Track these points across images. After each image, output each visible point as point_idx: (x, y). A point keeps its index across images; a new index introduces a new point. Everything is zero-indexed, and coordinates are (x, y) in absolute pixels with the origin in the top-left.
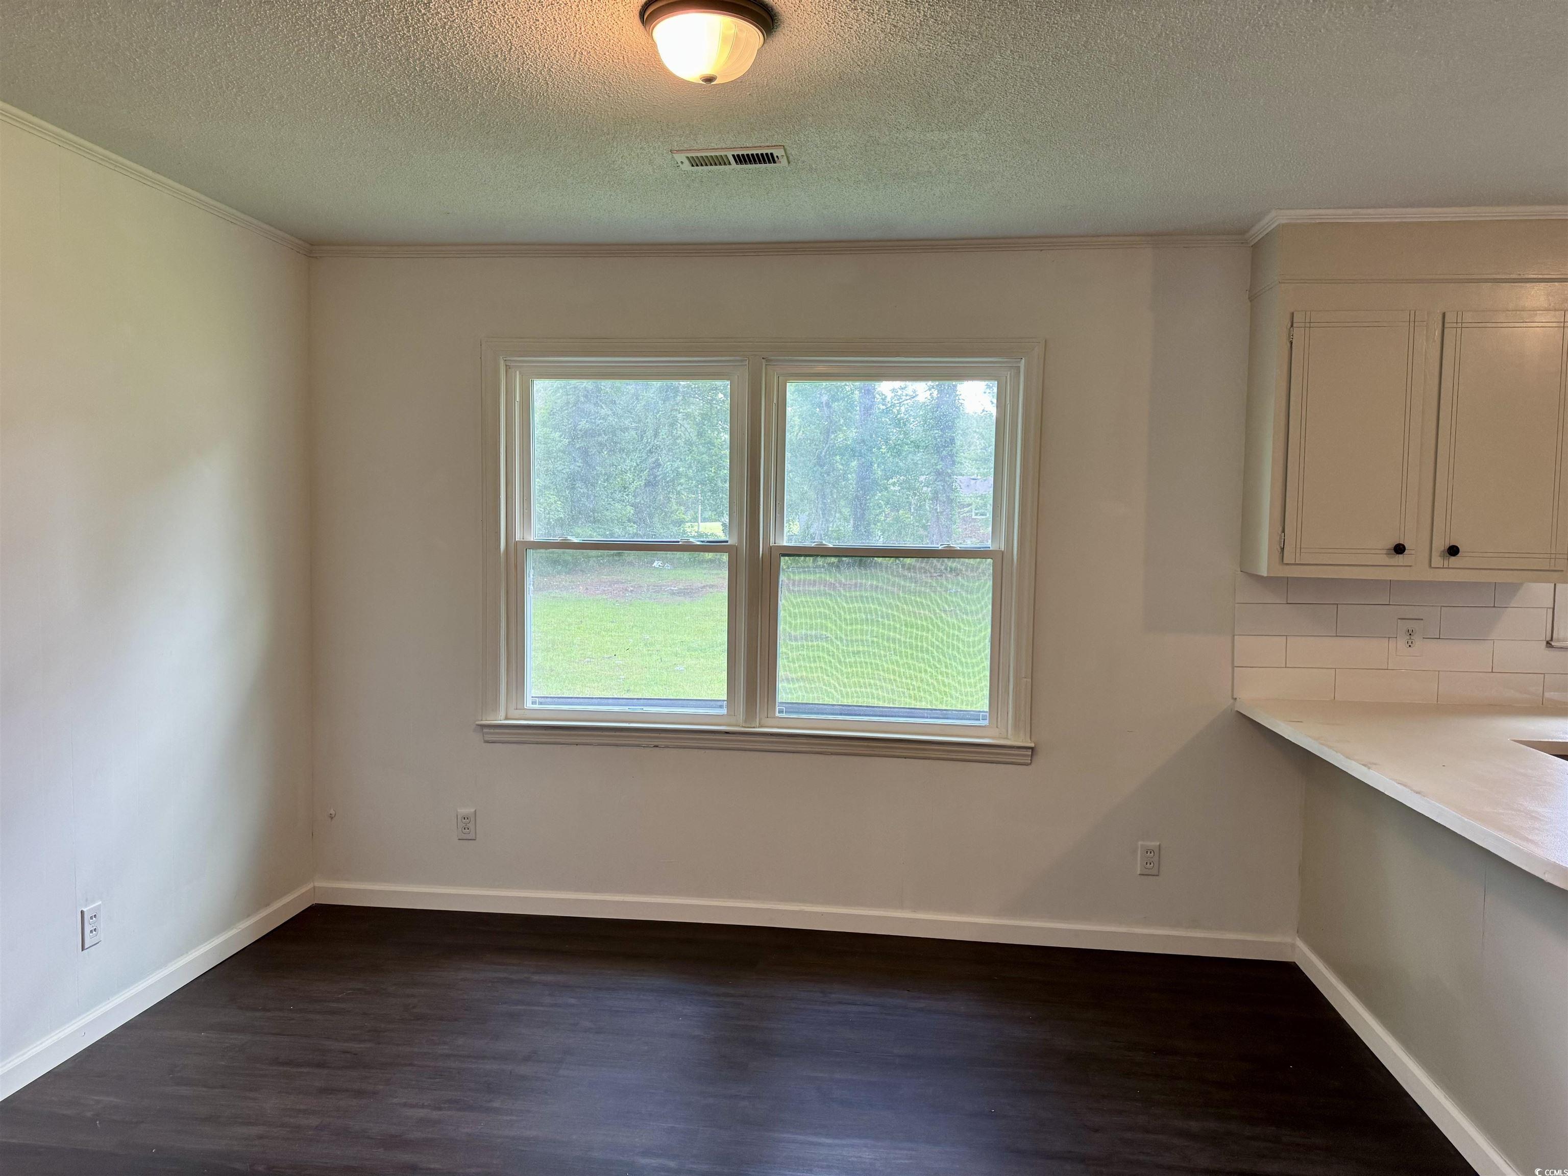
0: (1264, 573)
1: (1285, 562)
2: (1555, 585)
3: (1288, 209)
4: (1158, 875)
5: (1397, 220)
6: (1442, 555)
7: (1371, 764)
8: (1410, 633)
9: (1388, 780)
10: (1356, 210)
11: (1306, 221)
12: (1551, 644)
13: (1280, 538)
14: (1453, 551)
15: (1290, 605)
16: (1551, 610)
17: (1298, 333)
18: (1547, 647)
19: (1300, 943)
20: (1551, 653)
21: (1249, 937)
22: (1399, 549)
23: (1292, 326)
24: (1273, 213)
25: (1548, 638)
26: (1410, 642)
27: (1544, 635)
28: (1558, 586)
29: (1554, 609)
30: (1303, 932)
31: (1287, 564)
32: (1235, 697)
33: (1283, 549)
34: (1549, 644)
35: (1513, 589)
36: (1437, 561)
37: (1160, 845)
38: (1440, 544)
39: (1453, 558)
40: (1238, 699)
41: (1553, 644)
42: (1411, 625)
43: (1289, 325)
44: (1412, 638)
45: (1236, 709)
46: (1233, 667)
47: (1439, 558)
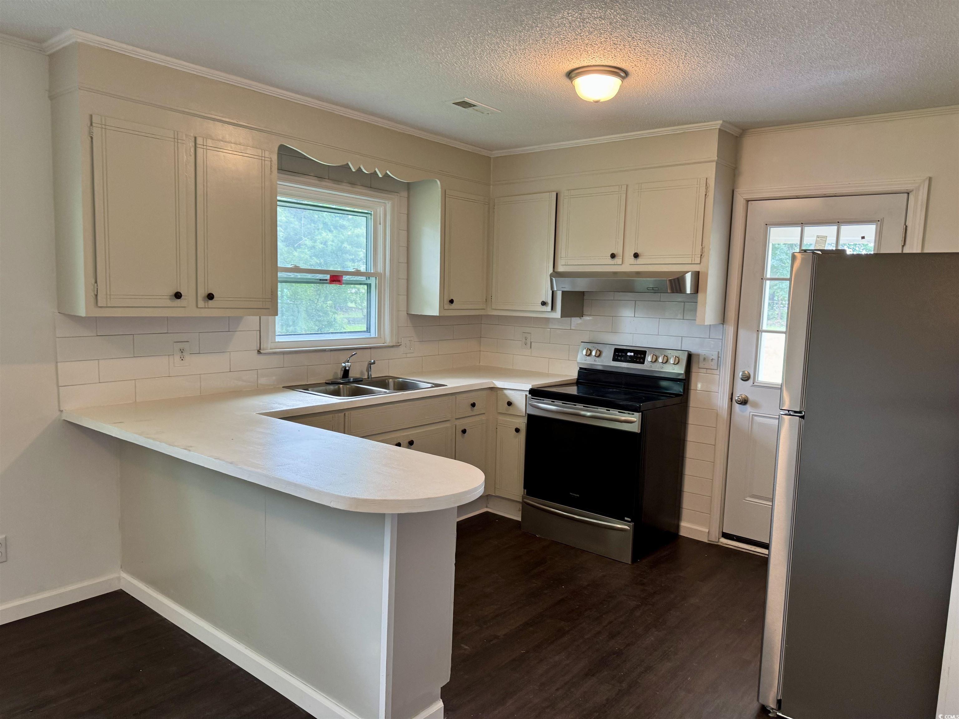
0: (82, 312)
1: (99, 305)
2: (260, 317)
3: (82, 31)
4: (6, 561)
5: (163, 64)
6: (204, 300)
7: (189, 447)
8: (182, 351)
9: (206, 457)
10: (135, 48)
11: (97, 45)
12: (260, 352)
13: (94, 288)
14: (210, 297)
15: (98, 337)
16: (259, 332)
17: (96, 132)
18: (258, 353)
19: (124, 575)
20: (261, 357)
21: (85, 584)
22: (178, 296)
23: (91, 125)
24: (70, 32)
25: (258, 349)
26: (182, 357)
27: (255, 346)
28: (262, 317)
29: (260, 331)
30: (127, 567)
31: (101, 307)
32: (62, 409)
33: (96, 296)
34: (259, 352)
35: (238, 319)
36: (201, 304)
37: (6, 538)
38: (203, 293)
39: (210, 301)
40: (64, 411)
41: (262, 351)
42: (181, 346)
43: (89, 125)
44: (183, 354)
45: (64, 418)
46: (58, 386)
47: (202, 301)
